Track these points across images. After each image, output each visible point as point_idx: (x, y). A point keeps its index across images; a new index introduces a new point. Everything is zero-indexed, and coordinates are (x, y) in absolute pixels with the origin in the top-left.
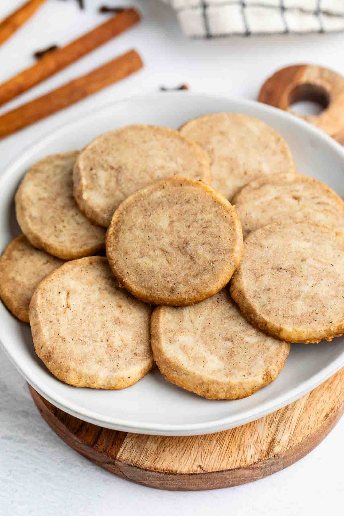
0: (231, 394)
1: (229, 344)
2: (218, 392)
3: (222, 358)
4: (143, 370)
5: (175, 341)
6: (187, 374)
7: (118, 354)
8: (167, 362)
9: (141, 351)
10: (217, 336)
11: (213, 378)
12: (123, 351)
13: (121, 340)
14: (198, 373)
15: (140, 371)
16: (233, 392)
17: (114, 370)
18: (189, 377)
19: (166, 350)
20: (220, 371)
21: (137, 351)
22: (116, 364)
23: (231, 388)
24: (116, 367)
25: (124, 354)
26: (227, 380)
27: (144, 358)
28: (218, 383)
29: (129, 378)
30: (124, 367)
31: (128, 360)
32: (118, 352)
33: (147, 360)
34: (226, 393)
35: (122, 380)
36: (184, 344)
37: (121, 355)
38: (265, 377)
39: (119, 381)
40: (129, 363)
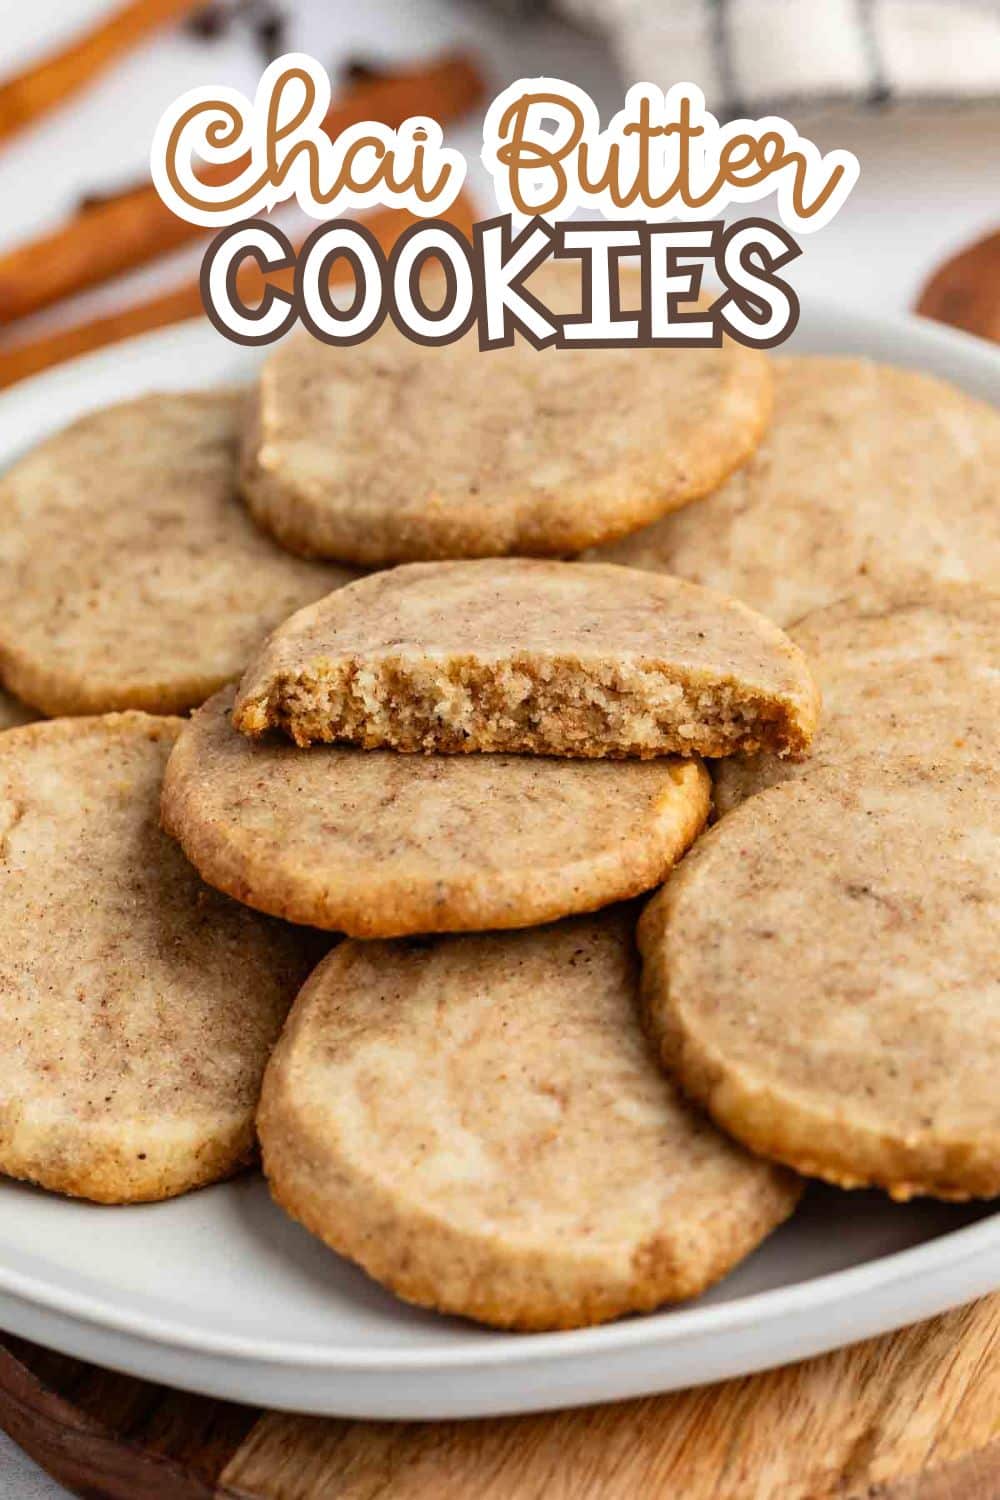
0: (491, 1294)
1: (550, 1108)
2: (441, 1275)
3: (499, 1151)
4: (208, 1147)
5: (348, 1056)
6: (343, 1180)
7: (126, 1060)
8: (288, 1123)
9: (224, 1072)
10: (512, 1068)
11: (435, 1210)
12: (150, 1053)
13: (159, 1016)
14: (385, 1180)
15: (194, 1148)
16: (502, 1288)
17: (91, 1111)
18: (350, 1193)
19: (299, 1078)
20: (473, 1190)
21: (207, 1070)
22: (104, 1091)
23: (494, 1267)
24: (98, 1102)
25: (152, 1067)
26: (486, 1229)
27: (229, 1100)
28: (447, 1235)
29: (142, 1157)
30: (133, 1108)
31: (156, 1089)
32: (130, 1053)
33: (233, 1112)
34: (474, 1287)
35: (111, 1157)
36: (374, 1073)
37: (138, 1065)
38: (646, 1259)
39: (100, 1160)
40: (156, 1102)
